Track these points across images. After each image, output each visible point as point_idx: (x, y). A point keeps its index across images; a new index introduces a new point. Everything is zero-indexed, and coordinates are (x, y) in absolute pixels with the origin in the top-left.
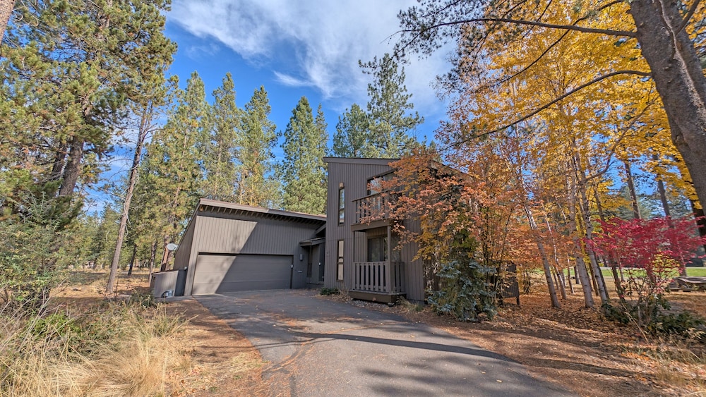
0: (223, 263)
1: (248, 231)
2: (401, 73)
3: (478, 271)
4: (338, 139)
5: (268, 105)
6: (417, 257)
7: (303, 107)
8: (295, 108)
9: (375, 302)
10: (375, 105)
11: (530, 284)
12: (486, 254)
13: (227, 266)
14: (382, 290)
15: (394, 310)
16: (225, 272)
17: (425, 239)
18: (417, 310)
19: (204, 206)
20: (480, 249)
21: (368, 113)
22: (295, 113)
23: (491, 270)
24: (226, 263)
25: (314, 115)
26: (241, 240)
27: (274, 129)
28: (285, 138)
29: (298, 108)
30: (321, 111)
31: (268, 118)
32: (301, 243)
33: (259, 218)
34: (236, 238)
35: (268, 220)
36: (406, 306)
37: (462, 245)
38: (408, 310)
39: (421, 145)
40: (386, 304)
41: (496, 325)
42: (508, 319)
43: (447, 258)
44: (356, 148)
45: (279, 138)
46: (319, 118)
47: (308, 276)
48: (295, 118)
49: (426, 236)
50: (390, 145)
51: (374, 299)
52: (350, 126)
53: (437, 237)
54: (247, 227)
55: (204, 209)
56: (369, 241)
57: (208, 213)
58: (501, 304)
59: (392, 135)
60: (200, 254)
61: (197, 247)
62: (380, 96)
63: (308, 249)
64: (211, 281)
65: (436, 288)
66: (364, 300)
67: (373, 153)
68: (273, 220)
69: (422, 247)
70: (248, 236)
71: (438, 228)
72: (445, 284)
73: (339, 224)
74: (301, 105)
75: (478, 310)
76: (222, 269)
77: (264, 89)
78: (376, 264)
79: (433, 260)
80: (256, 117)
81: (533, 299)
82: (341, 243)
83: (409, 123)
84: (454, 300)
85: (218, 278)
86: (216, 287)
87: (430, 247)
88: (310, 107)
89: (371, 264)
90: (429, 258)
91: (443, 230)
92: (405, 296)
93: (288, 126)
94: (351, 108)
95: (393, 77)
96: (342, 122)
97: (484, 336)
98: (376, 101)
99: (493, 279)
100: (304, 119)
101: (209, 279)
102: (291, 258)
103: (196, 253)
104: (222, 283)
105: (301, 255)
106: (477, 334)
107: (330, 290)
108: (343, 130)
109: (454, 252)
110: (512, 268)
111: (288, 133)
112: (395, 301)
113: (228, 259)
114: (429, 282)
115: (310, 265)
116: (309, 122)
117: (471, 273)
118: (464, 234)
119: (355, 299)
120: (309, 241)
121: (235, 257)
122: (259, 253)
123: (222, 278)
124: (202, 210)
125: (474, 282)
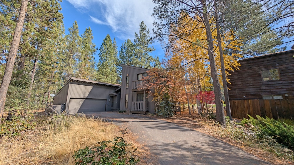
0: (80, 102)
1: (89, 90)
2: (148, 30)
3: (170, 104)
4: (122, 52)
5: (92, 36)
6: (153, 100)
7: (108, 39)
8: (105, 39)
9: (139, 114)
10: (137, 41)
11: (185, 109)
12: (172, 99)
13: (81, 103)
14: (142, 110)
15: (146, 116)
16: (81, 105)
17: (156, 95)
18: (153, 115)
19: (72, 80)
20: (171, 98)
21: (134, 44)
22: (104, 41)
23: (173, 104)
24: (81, 102)
25: (112, 42)
26: (87, 93)
27: (94, 46)
28: (100, 51)
29: (106, 39)
30: (115, 41)
31: (92, 42)
32: (109, 95)
33: (94, 85)
34: (85, 93)
35: (97, 86)
36: (149, 114)
37: (166, 97)
38: (150, 116)
39: (154, 59)
40: (143, 114)
41: (173, 118)
42: (176, 117)
43: (162, 101)
44: (129, 58)
45: (97, 51)
46: (114, 44)
47: (112, 107)
48: (104, 43)
49: (156, 94)
50: (143, 58)
51: (139, 113)
52: (126, 48)
53: (159, 94)
54: (89, 89)
55: (72, 81)
56: (137, 95)
57: (74, 82)
58: (175, 114)
59: (143, 54)
60: (71, 98)
61: (69, 96)
62: (139, 38)
63: (112, 97)
64: (75, 109)
65: (158, 109)
66: (136, 114)
67: (136, 61)
68: (99, 86)
69: (155, 97)
70: (89, 92)
71: (160, 92)
72: (161, 108)
73: (127, 88)
74: (107, 38)
75: (169, 115)
76: (79, 104)
77: (90, 28)
78: (140, 102)
79: (158, 101)
80: (87, 41)
81: (185, 113)
82: (127, 95)
83: (150, 50)
84: (163, 112)
85: (78, 108)
86: (77, 111)
87: (157, 97)
88: (111, 39)
89: (139, 102)
90: (157, 100)
91: (161, 93)
92: (149, 112)
93: (101, 46)
94: (127, 41)
95: (145, 31)
96: (123, 46)
97: (170, 120)
98: (138, 40)
99: (174, 106)
100: (109, 44)
101: (74, 108)
102: (106, 100)
103: (69, 98)
104: (79, 109)
105: (109, 99)
106: (168, 120)
107: (123, 111)
108: (124, 49)
109: (164, 99)
110: (179, 103)
111: (101, 49)
112: (146, 113)
113: (82, 101)
114: (156, 108)
115: (113, 103)
116: (110, 46)
117: (168, 105)
118: (167, 94)
119: (132, 113)
120: (113, 94)
121: (84, 100)
122: (94, 98)
123: (79, 107)
124: (71, 81)
125: (169, 107)
